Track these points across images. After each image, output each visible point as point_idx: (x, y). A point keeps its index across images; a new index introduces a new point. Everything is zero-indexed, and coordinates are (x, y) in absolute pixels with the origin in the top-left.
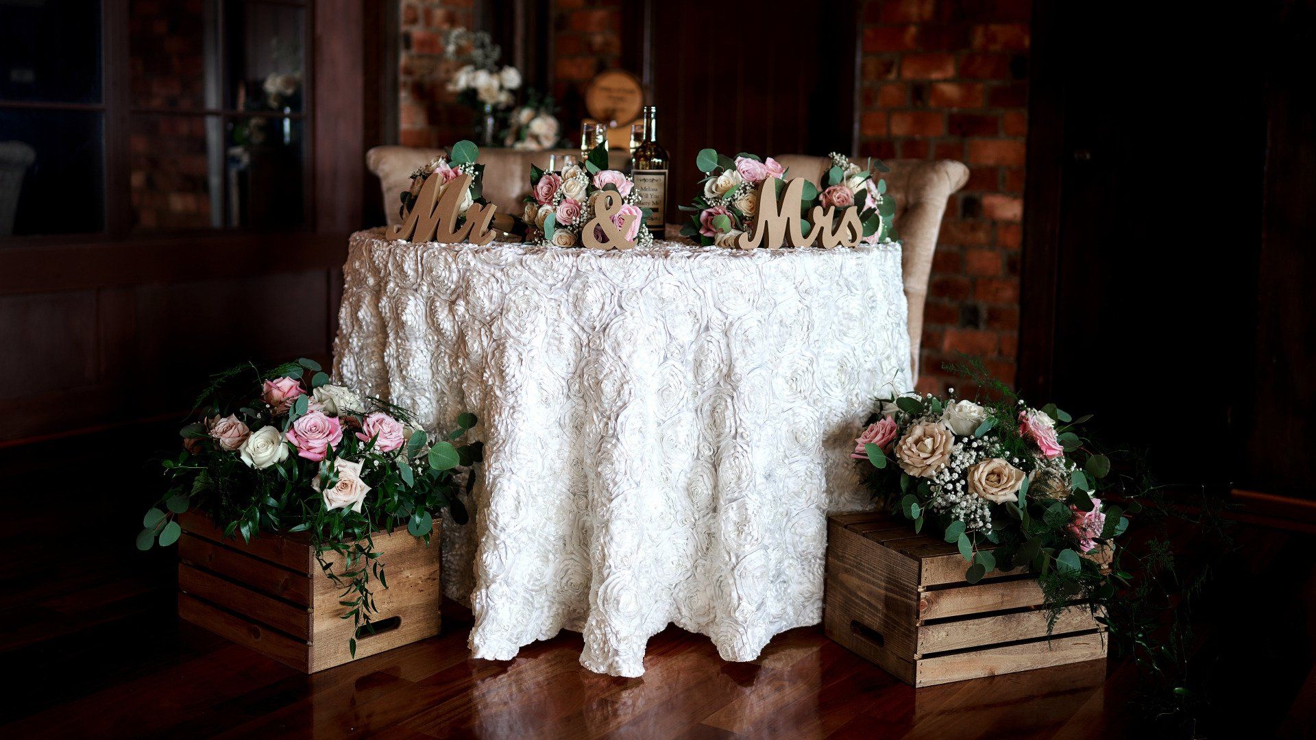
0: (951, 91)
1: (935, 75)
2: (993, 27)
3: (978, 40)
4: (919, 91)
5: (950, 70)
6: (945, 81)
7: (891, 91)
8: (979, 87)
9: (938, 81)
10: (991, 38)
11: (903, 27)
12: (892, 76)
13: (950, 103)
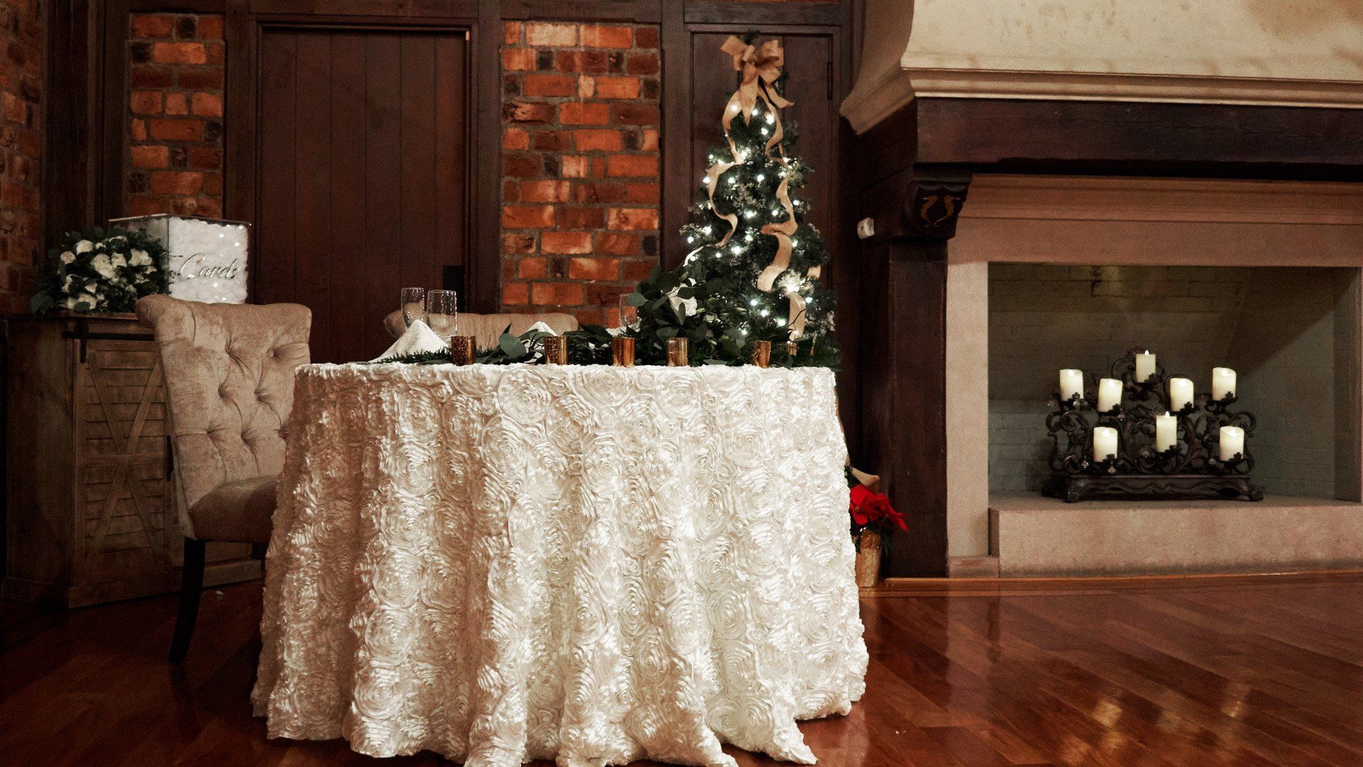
0: (588, 264)
1: (573, 251)
2: (625, 211)
3: (612, 220)
4: (559, 265)
5: (588, 248)
6: (584, 256)
7: (532, 264)
8: (615, 261)
9: (576, 256)
10: (626, 220)
11: (541, 205)
12: (532, 251)
13: (588, 276)
